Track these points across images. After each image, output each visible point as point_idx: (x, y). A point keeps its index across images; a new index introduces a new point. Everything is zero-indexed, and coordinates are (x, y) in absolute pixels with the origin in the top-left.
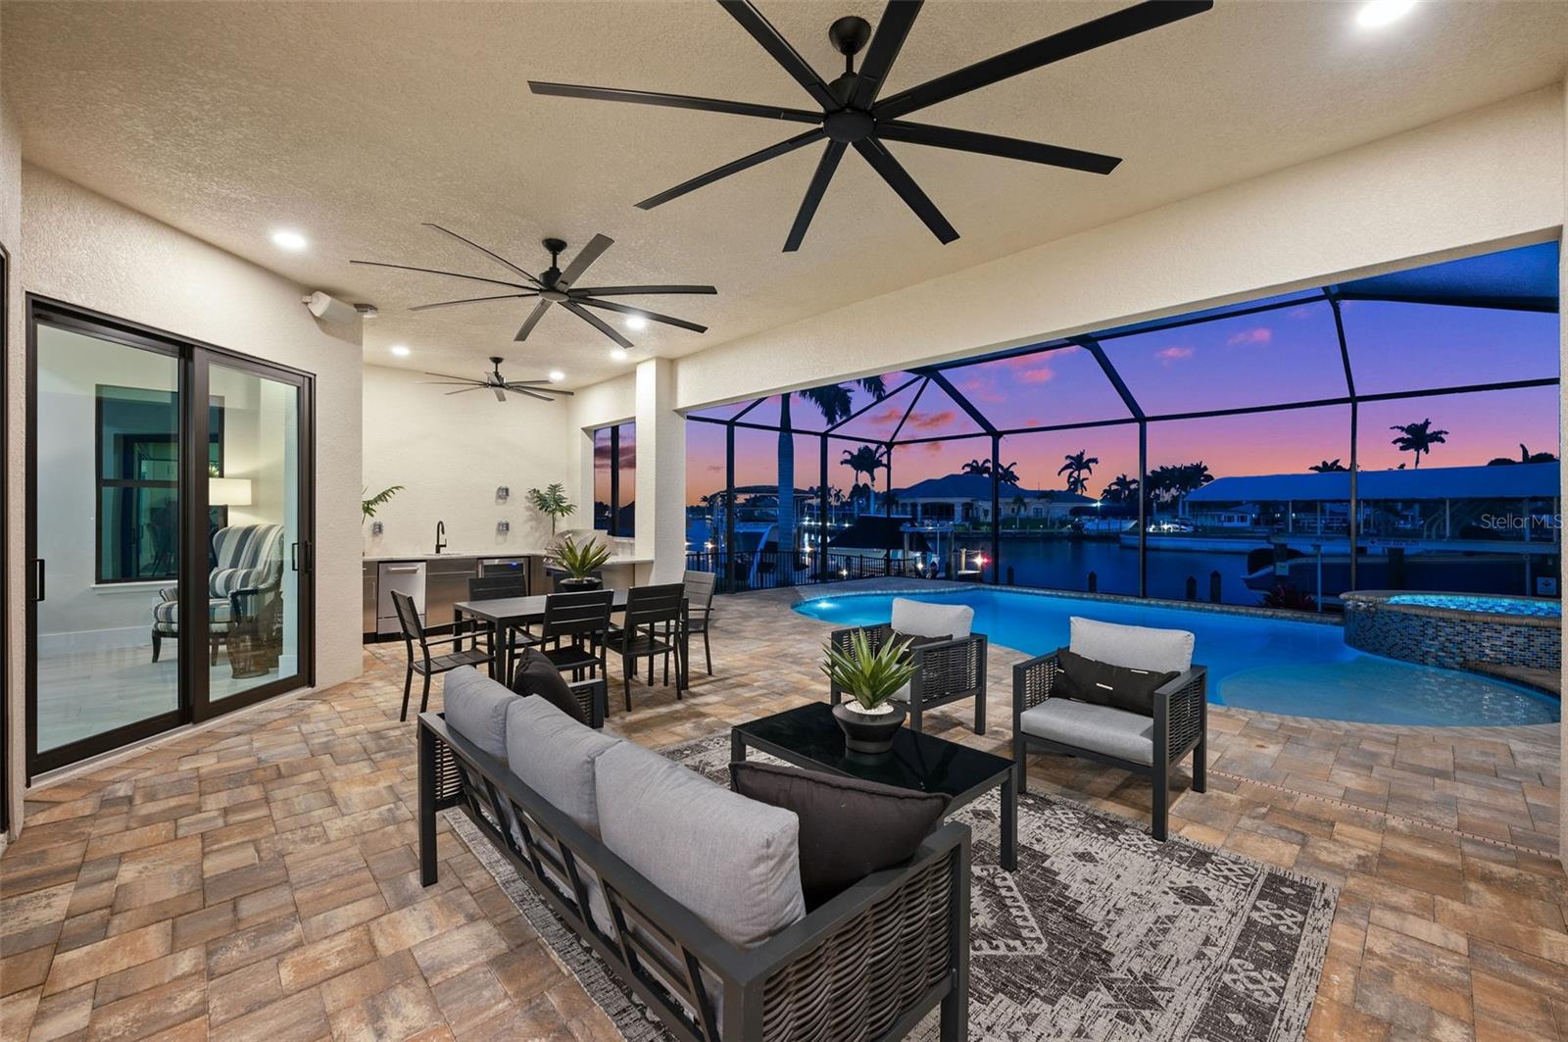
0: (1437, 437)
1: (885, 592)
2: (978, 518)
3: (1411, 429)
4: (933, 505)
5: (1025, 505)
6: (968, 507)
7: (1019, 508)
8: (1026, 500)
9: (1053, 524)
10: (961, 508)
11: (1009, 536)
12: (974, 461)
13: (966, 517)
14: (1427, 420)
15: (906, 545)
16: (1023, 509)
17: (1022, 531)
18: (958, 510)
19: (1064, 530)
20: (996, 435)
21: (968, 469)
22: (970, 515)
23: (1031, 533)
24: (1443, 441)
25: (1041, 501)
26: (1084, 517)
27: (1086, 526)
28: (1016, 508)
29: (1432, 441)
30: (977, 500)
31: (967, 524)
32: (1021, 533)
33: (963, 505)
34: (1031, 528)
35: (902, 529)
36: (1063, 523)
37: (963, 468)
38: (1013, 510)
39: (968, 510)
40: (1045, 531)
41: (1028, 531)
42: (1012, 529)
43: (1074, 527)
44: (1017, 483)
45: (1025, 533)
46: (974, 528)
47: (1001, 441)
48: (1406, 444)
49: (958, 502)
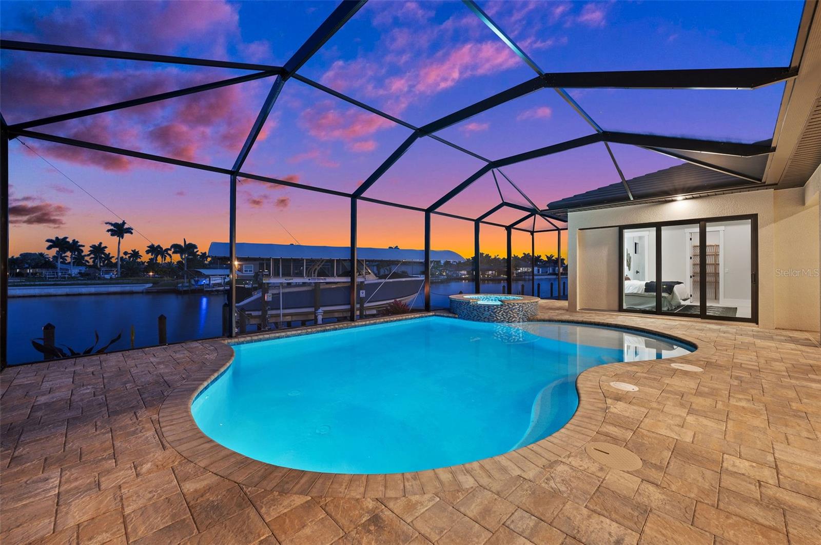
0: (129, 231)
3: (115, 225)
14: (124, 221)
24: (132, 233)
29: (126, 233)
48: (113, 233)
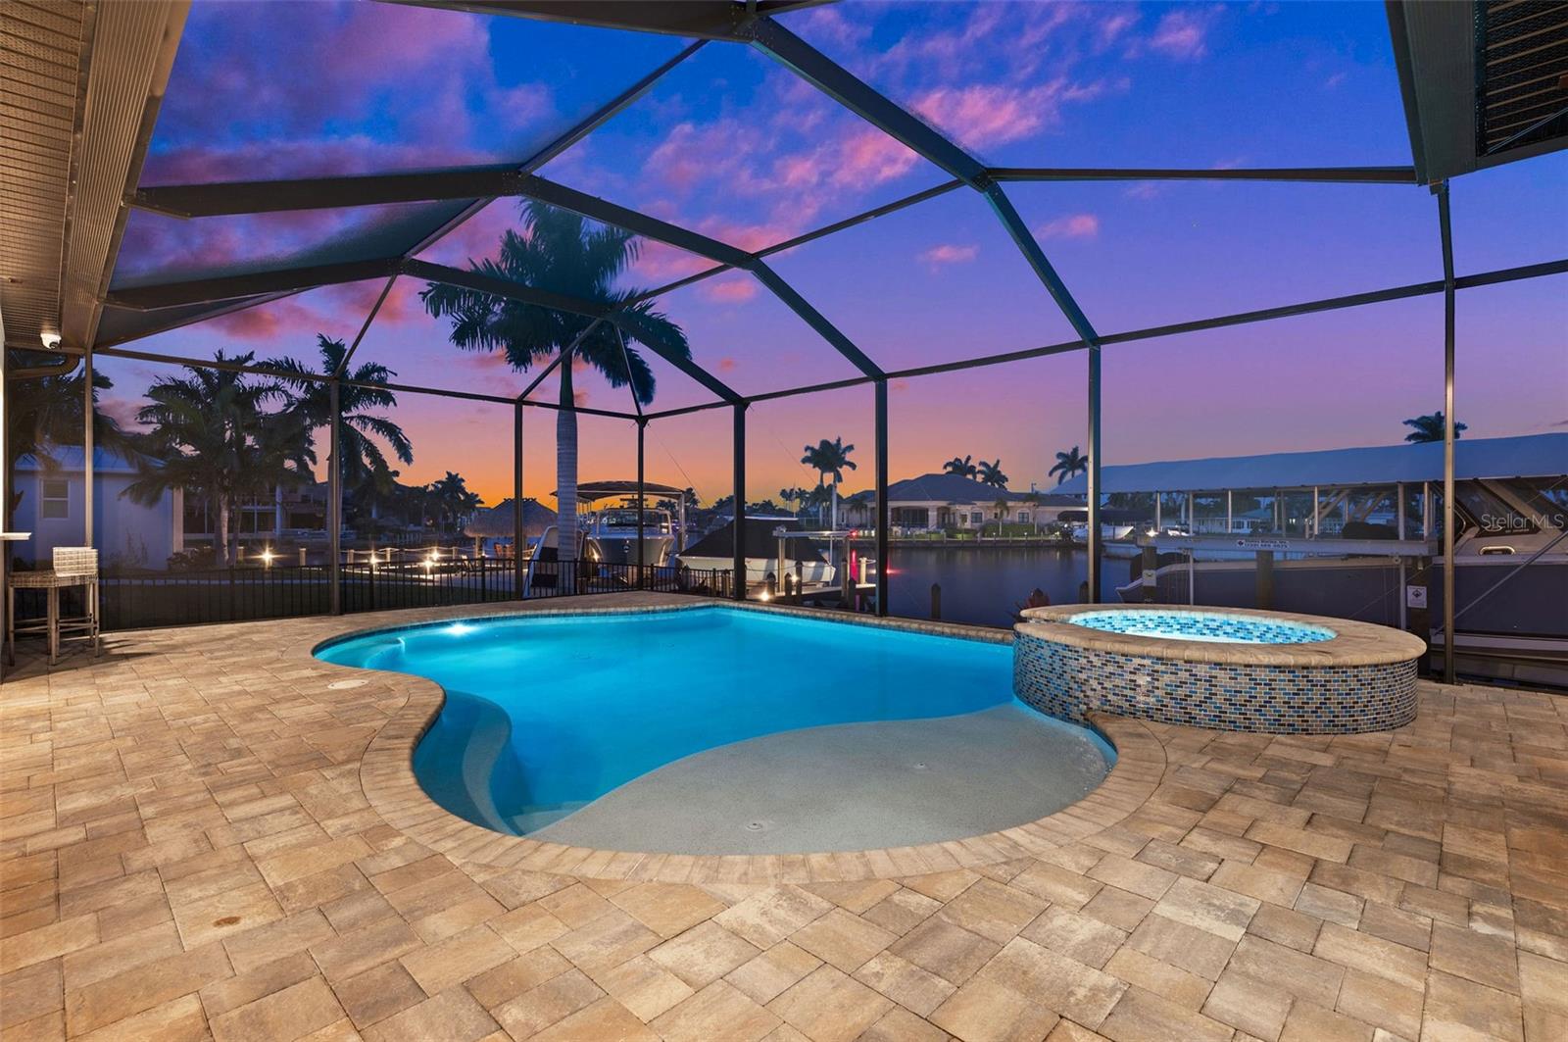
1: (563, 612)
2: (955, 524)
4: (908, 510)
5: (1007, 509)
6: (944, 512)
7: (1002, 513)
8: (1010, 504)
9: (1041, 530)
10: (935, 513)
11: (989, 545)
12: (957, 459)
13: (941, 524)
15: (781, 552)
16: (1005, 513)
17: (1004, 539)
18: (933, 515)
19: (1052, 538)
20: (740, 404)
21: (949, 469)
22: (946, 521)
23: (1014, 541)
25: (1027, 504)
26: (1076, 523)
27: (1075, 534)
28: (998, 511)
30: (954, 504)
31: (942, 531)
32: (1003, 541)
33: (939, 509)
34: (1014, 536)
35: (775, 533)
36: (1052, 530)
37: (945, 467)
38: (996, 514)
39: (944, 514)
40: (1029, 539)
41: (1010, 538)
42: (993, 536)
43: (1062, 534)
44: (1006, 484)
45: (1008, 541)
46: (948, 536)
47: (748, 412)
49: (932, 506)
